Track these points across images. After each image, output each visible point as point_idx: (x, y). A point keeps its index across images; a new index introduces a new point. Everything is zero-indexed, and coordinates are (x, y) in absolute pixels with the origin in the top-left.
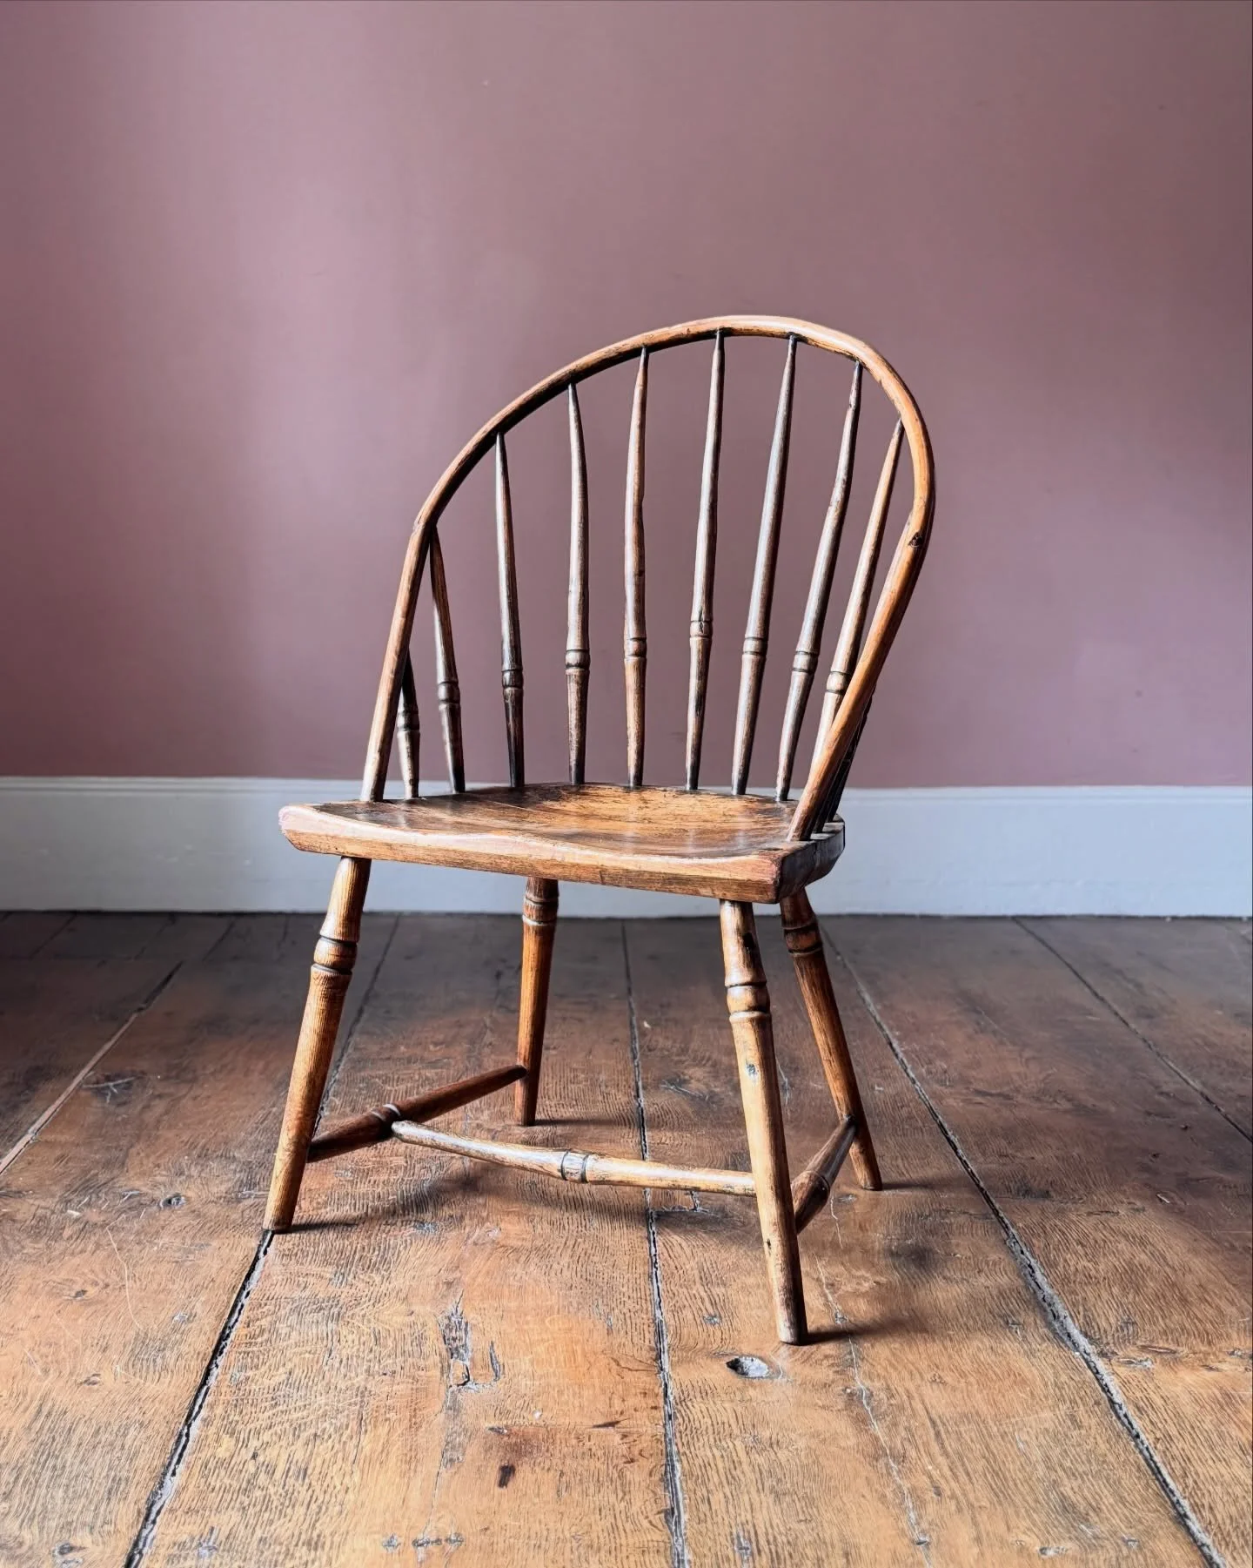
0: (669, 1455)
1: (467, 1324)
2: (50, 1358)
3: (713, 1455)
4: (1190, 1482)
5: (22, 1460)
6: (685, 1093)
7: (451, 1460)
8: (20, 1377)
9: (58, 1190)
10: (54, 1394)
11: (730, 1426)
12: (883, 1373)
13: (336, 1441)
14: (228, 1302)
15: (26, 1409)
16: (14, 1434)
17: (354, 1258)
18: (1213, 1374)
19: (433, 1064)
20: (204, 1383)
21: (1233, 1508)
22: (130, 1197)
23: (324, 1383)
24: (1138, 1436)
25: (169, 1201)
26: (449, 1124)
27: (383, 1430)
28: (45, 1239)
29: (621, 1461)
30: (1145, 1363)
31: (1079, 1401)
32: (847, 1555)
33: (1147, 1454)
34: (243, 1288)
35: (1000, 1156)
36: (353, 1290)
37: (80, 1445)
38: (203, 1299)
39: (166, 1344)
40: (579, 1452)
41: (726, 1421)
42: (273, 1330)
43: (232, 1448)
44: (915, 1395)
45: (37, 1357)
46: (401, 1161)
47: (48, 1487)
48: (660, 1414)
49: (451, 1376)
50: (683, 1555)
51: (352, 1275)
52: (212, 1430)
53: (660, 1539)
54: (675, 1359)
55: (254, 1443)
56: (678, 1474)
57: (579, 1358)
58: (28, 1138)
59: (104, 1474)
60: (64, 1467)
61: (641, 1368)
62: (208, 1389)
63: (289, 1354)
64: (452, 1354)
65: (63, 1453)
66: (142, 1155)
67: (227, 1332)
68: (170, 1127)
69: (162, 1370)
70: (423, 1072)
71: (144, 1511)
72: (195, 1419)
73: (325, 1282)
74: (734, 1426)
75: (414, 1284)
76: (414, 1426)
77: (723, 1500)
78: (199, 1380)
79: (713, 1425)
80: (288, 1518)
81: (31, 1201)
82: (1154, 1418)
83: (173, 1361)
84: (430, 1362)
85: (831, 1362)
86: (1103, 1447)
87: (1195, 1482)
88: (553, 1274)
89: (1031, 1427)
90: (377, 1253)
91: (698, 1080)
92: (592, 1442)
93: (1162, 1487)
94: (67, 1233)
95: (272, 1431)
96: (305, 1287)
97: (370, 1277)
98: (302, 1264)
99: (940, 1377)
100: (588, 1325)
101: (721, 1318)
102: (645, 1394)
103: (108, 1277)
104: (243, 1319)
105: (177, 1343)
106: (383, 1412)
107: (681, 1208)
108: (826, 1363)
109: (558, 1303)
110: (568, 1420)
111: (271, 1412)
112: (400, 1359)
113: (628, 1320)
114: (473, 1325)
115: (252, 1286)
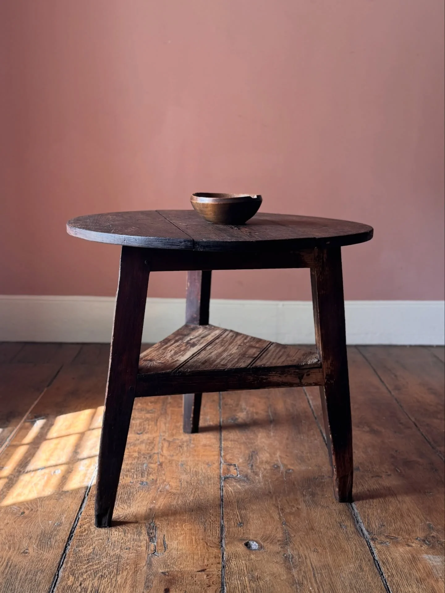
0: (222, 583)
1: (156, 527)
2: (11, 542)
3: (238, 583)
7: (148, 587)
10: (12, 558)
11: (244, 570)
12: (297, 548)
13: (109, 578)
14: (74, 517)
18: (409, 548)
19: (149, 412)
20: (64, 552)
23: (106, 553)
24: (382, 574)
25: (55, 472)
26: (154, 438)
27: (125, 573)
29: (205, 586)
30: (387, 543)
31: (364, 560)
33: (385, 582)
34: (80, 510)
36: (117, 512)
38: (65, 516)
39: (51, 536)
40: (192, 582)
41: (243, 568)
42: (89, 529)
43: (73, 581)
44: (308, 557)
45: (7, 541)
46: (136, 454)
48: (220, 566)
49: (149, 551)
52: (67, 573)
54: (227, 542)
55: (81, 579)
56: (225, 591)
57: (194, 542)
58: (7, 443)
60: (15, 589)
61: (215, 546)
62: (66, 555)
63: (95, 539)
65: (15, 583)
67: (73, 530)
69: (50, 547)
70: (146, 415)
72: (61, 568)
74: (245, 571)
75: (139, 509)
78: (62, 552)
79: (238, 570)
82: (388, 567)
83: (54, 542)
84: (142, 544)
85: (280, 543)
86: (370, 579)
89: (346, 571)
90: (126, 495)
92: (196, 578)
95: (87, 574)
99: (316, 549)
100: (197, 527)
101: (243, 523)
102: (216, 557)
103: (33, 506)
104: (79, 524)
105: (56, 535)
106: (125, 565)
107: (232, 475)
108: (278, 543)
109: (188, 517)
110: (188, 569)
111: (87, 565)
112: (132, 542)
113: (211, 525)
114: (158, 527)
115: (83, 510)
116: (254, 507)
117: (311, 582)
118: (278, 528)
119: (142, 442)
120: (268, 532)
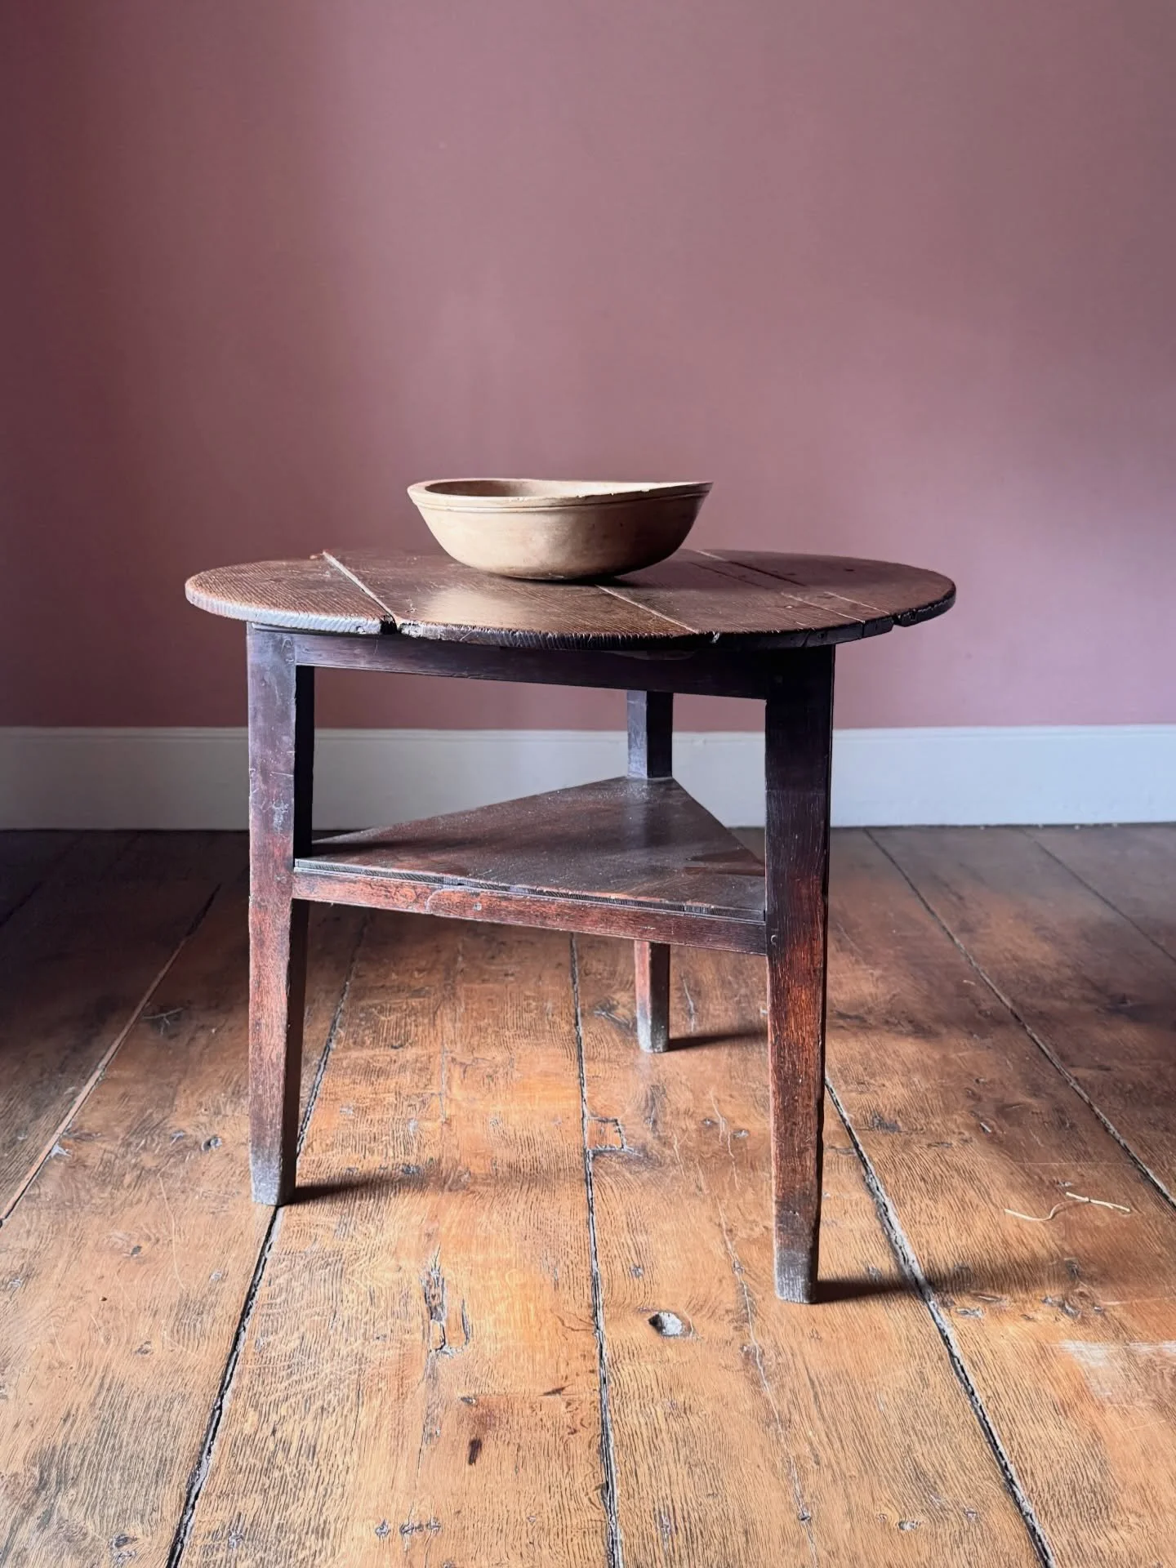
0: (603, 1424)
1: (443, 1280)
2: (111, 1324)
3: (639, 1422)
4: (1015, 1444)
5: (87, 1441)
6: (613, 1020)
7: (431, 1435)
8: (86, 1347)
9: (119, 1131)
10: (113, 1365)
11: (652, 1390)
12: (772, 1330)
13: (339, 1414)
14: (254, 1258)
15: (91, 1384)
16: (81, 1411)
17: (354, 1207)
18: (1031, 1324)
19: (417, 993)
20: (234, 1349)
21: (1050, 1474)
22: (178, 1139)
23: (330, 1349)
24: (973, 1393)
25: (208, 1144)
26: (430, 1057)
27: (376, 1402)
28: (109, 1188)
29: (565, 1432)
30: (977, 1313)
31: (926, 1356)
32: (746, 1532)
33: (981, 1414)
34: (267, 1240)
35: (859, 1083)
36: (353, 1243)
37: (134, 1421)
38: (234, 1255)
39: (204, 1306)
40: (532, 1421)
41: (648, 1384)
42: (289, 1289)
43: (256, 1422)
44: (798, 1352)
45: (100, 1322)
46: (391, 1098)
47: (108, 1470)
48: (596, 1379)
49: (431, 1341)
50: (616, 1536)
51: (352, 1226)
52: (241, 1403)
53: (598, 1519)
54: (608, 1316)
55: (274, 1417)
56: (612, 1444)
57: (532, 1317)
58: (97, 1074)
59: (153, 1455)
60: (121, 1447)
61: (582, 1327)
62: (237, 1355)
63: (303, 1313)
64: (432, 1314)
65: (120, 1430)
66: (188, 1092)
67: (253, 1290)
68: (211, 1062)
69: (201, 1336)
70: (409, 1001)
71: (185, 1496)
72: (226, 1389)
73: (331, 1234)
74: (655, 1391)
75: (401, 1235)
76: (401, 1397)
77: (647, 1471)
78: (230, 1347)
79: (638, 1389)
80: (301, 1501)
81: (99, 1144)
82: (986, 1375)
83: (209, 1326)
84: (413, 1325)
85: (731, 1316)
86: (946, 1407)
87: (1019, 1444)
88: (511, 1223)
89: (889, 1387)
91: (624, 1006)
92: (543, 1412)
93: (992, 1447)
94: (128, 1179)
95: (288, 1403)
96: (316, 1240)
97: (367, 1228)
99: (817, 1332)
100: (539, 1279)
101: (644, 1269)
102: (584, 1356)
103: (159, 1232)
104: (266, 1275)
105: (213, 1305)
106: (376, 1381)
107: (611, 1147)
108: (727, 1318)
109: (515, 1255)
110: (523, 1388)
111: (287, 1382)
112: (391, 1320)
113: (571, 1273)
114: (448, 1282)
115: (274, 1238)
116: (667, 1227)
117: (809, 1417)
118: (723, 1278)
119: (403, 1068)
120: (702, 1290)
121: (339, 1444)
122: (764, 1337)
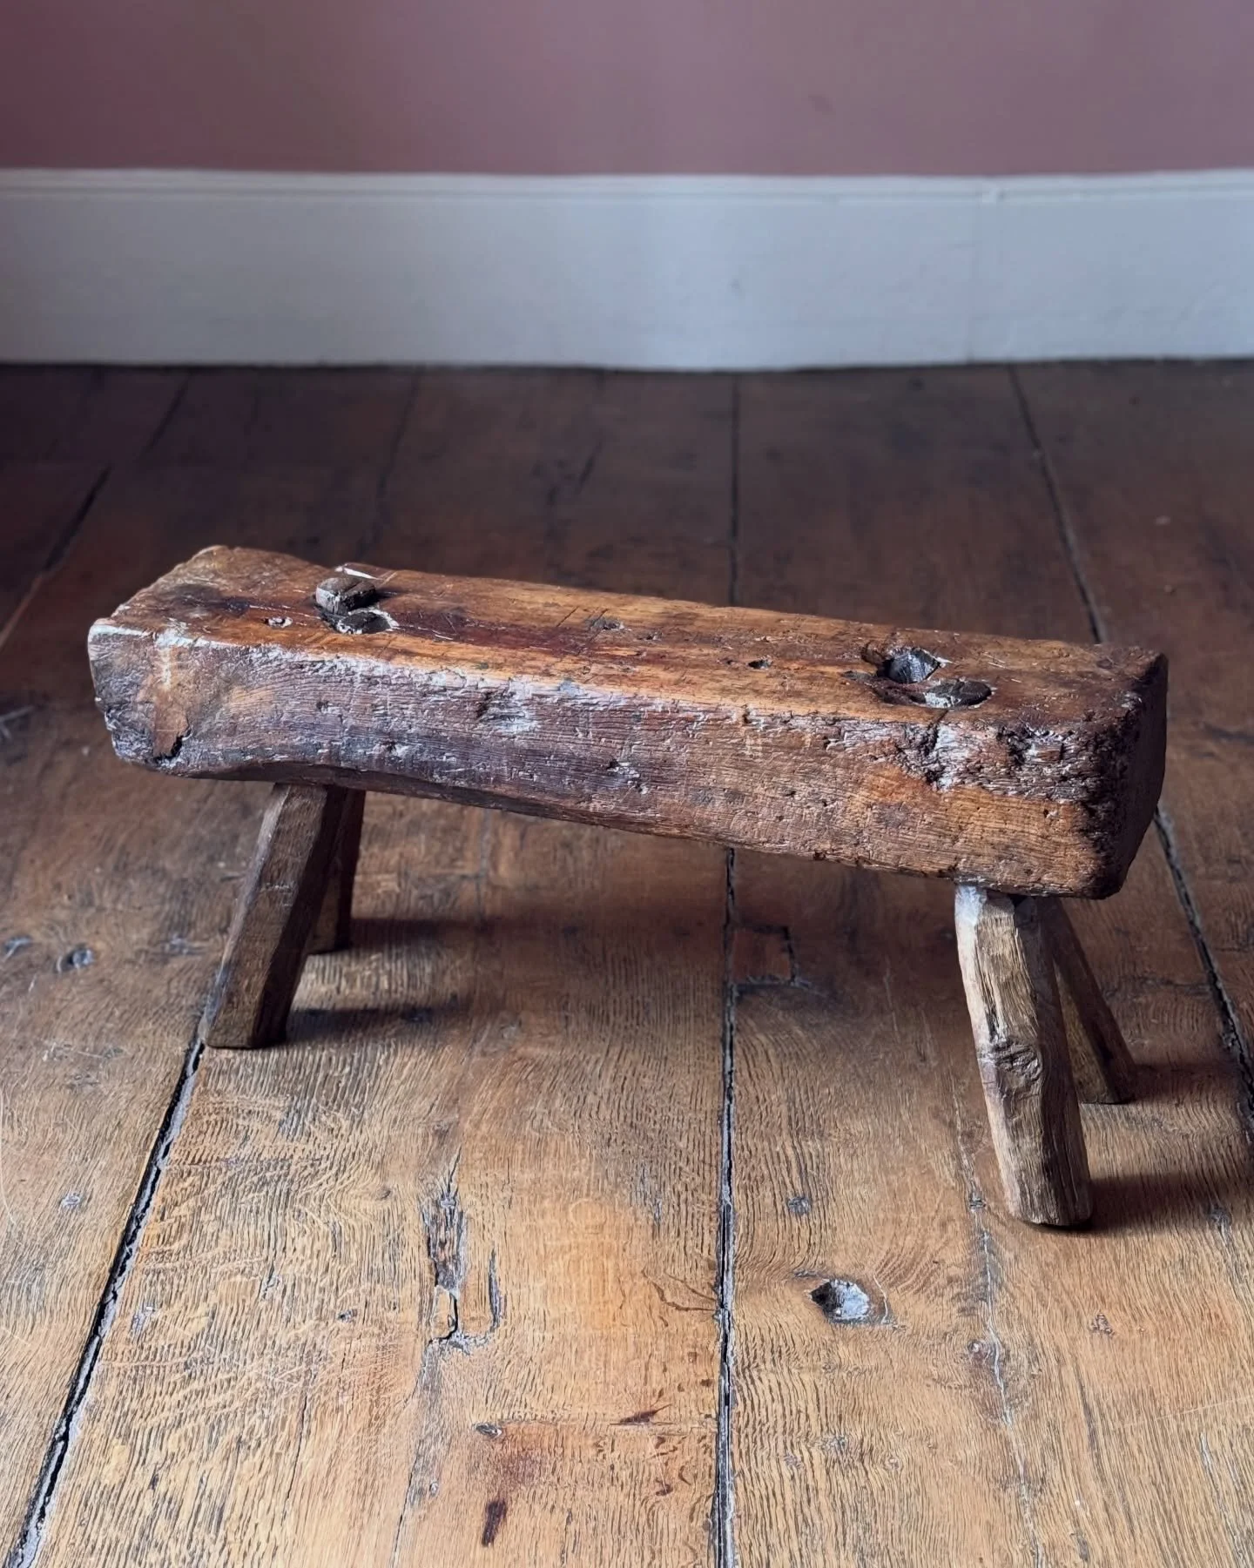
0: (719, 1478)
1: (461, 1214)
3: (781, 1475)
7: (421, 1492)
11: (807, 1418)
12: (1026, 1313)
13: (267, 1453)
14: (138, 1169)
17: (315, 1080)
20: (95, 1331)
22: (18, 950)
23: (258, 1334)
25: (69, 960)
27: (331, 1431)
29: (650, 1491)
34: (162, 1137)
36: (310, 1146)
38: (103, 1163)
39: (46, 1257)
40: (597, 1470)
41: (803, 1409)
42: (195, 1226)
43: (124, 1465)
44: (1067, 1355)
48: (711, 1396)
49: (432, 1324)
51: (310, 1114)
52: (100, 1429)
54: (741, 1285)
56: (730, 1514)
57: (610, 1285)
61: (693, 1305)
62: (100, 1344)
63: (216, 1271)
64: (437, 1276)
66: (38, 863)
67: (134, 1227)
68: (79, 808)
69: (38, 1309)
72: (78, 1403)
74: (813, 1420)
75: (394, 1133)
76: (375, 1423)
78: (88, 1330)
79: (784, 1415)
83: (54, 1287)
84: (405, 1293)
85: (956, 1290)
88: (586, 1116)
90: (347, 1069)
92: (616, 1454)
95: (181, 1431)
96: (246, 1138)
97: (335, 1120)
98: (244, 1092)
100: (626, 1217)
101: (811, 1202)
102: (696, 1355)
104: (156, 1202)
105: (63, 1254)
106: (333, 1394)
107: (771, 979)
108: (949, 1293)
109: (588, 1173)
110: (585, 1410)
111: (182, 1393)
112: (366, 1285)
113: (683, 1206)
114: (470, 1218)
115: (175, 1133)
116: (858, 1126)
117: (1077, 1473)
118: (950, 1219)
119: (414, 827)
120: (909, 1241)
121: (263, 1506)
122: (1010, 1326)
